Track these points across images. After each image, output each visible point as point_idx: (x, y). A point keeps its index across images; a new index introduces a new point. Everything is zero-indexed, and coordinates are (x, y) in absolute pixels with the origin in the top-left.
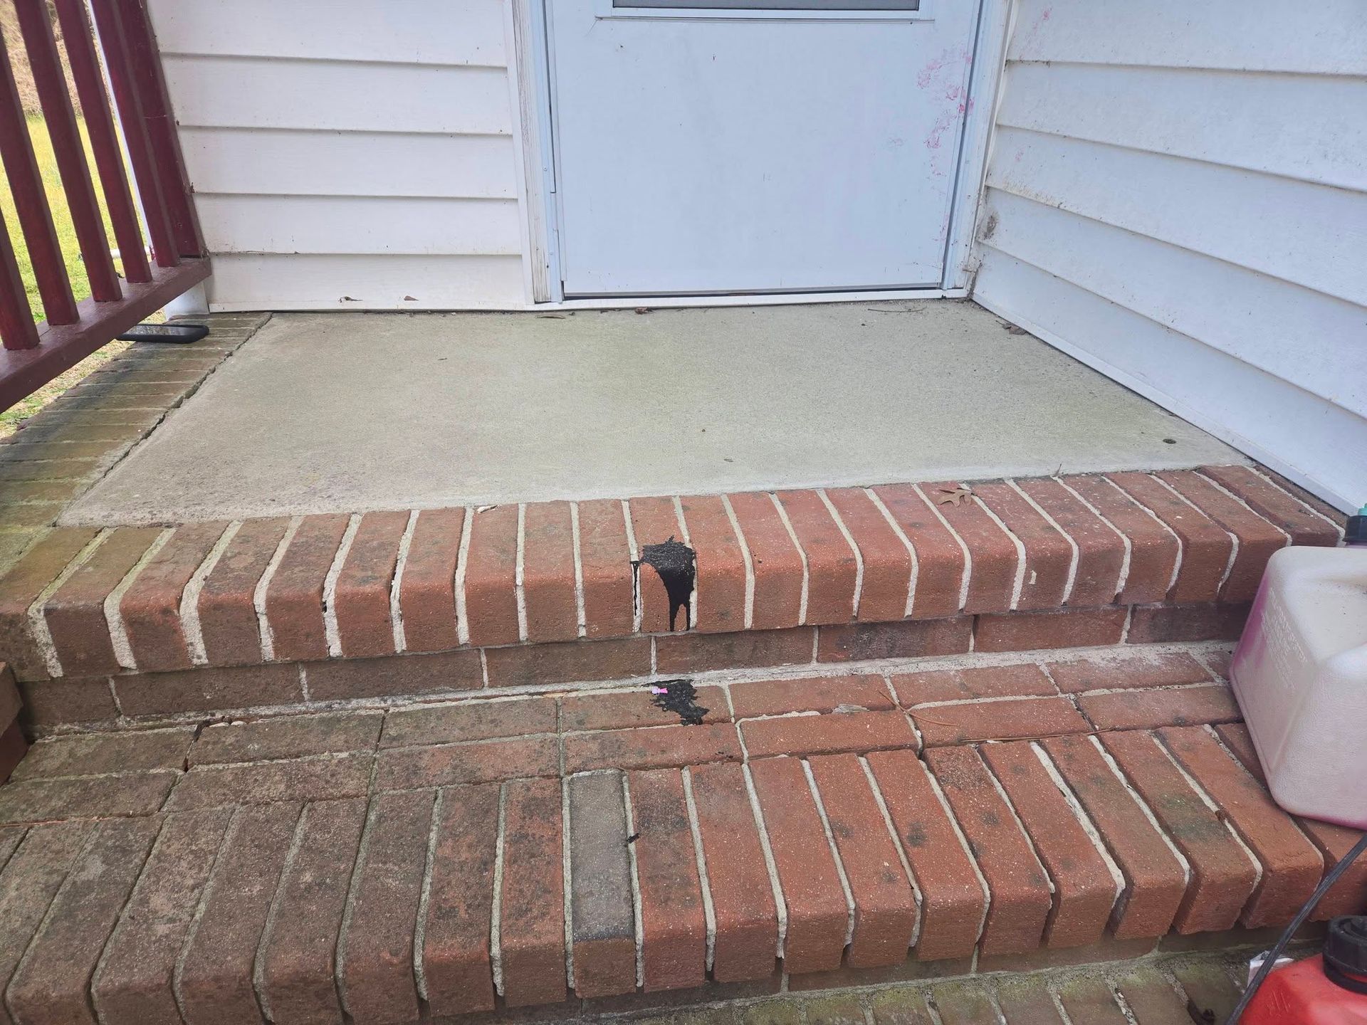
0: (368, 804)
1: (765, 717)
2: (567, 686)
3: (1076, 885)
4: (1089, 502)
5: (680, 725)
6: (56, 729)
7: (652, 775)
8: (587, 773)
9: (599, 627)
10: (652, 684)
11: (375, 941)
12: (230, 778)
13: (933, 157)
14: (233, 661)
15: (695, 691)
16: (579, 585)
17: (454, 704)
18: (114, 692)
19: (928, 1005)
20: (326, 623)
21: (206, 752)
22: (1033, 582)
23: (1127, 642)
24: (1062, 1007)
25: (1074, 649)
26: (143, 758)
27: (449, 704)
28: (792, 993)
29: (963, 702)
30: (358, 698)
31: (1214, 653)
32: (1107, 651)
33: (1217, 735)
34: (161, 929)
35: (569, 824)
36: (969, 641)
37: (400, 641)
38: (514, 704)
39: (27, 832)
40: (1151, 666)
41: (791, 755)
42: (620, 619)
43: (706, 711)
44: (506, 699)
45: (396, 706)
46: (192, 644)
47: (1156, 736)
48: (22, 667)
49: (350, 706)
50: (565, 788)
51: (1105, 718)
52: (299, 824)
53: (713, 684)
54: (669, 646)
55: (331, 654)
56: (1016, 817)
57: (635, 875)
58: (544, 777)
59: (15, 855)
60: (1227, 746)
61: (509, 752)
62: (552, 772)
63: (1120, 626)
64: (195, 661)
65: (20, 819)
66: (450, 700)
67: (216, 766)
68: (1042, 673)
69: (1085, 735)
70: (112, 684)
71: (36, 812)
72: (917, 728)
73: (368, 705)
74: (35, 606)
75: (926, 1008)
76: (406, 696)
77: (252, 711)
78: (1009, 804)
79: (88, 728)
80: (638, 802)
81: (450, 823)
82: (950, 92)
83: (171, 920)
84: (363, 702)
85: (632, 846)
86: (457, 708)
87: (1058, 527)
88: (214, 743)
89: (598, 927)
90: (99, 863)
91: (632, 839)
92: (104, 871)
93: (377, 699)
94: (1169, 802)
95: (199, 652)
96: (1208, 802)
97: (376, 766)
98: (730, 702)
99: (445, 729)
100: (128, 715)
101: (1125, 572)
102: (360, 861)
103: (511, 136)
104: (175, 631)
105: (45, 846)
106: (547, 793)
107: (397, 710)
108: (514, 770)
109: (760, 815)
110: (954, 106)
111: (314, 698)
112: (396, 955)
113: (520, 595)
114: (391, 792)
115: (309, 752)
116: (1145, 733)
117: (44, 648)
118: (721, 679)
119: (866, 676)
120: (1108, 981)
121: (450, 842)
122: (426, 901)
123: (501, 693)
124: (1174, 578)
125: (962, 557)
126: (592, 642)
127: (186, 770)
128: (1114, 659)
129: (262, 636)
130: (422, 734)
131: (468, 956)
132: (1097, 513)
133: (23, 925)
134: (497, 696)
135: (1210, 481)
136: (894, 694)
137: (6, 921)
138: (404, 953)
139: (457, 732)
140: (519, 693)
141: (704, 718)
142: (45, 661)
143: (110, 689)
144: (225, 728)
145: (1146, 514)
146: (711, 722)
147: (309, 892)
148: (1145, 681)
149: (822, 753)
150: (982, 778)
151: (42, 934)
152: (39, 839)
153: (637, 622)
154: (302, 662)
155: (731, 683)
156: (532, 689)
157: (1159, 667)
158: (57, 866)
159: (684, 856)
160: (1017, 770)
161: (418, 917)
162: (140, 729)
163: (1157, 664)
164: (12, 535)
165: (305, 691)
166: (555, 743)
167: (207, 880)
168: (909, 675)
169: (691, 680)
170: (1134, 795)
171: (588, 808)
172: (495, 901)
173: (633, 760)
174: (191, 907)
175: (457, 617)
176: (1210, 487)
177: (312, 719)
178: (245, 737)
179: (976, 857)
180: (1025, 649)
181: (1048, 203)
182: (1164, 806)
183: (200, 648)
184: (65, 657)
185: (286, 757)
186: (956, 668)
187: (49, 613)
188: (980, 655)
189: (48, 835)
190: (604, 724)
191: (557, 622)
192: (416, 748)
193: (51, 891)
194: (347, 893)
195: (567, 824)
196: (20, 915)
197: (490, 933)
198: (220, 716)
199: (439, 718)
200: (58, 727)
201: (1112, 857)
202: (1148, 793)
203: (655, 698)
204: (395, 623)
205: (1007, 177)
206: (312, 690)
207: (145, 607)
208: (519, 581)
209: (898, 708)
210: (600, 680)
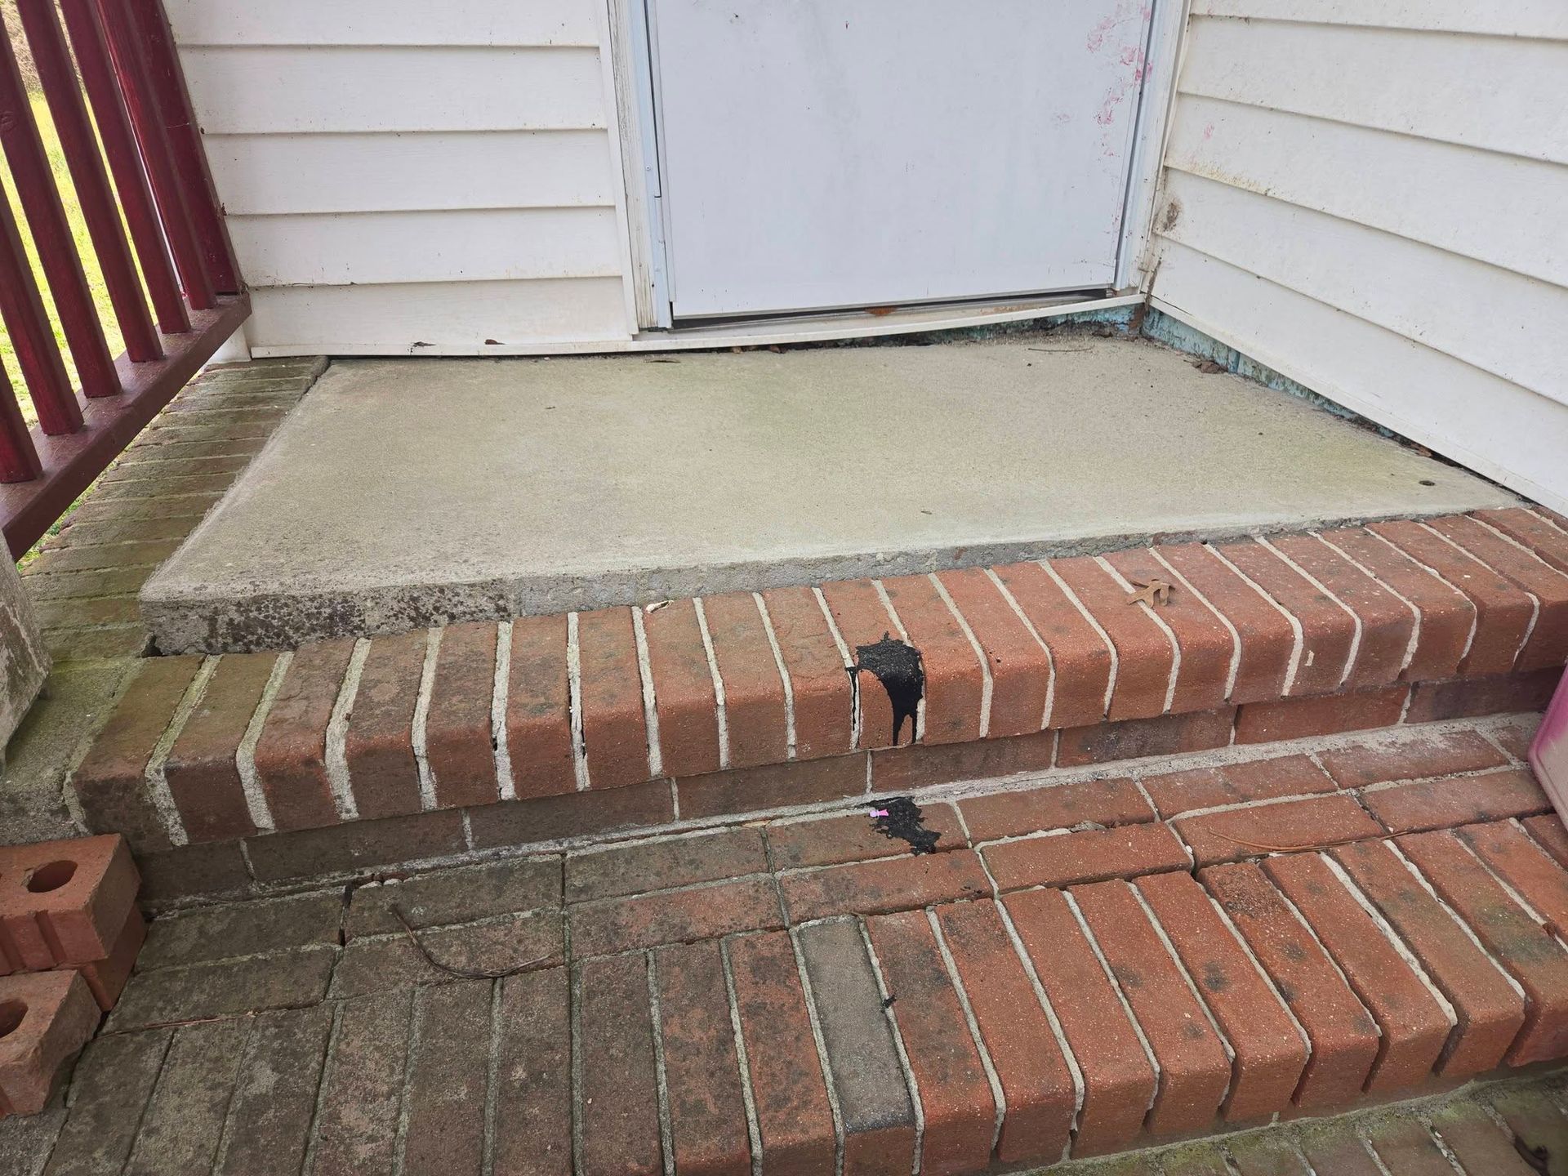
0: (570, 974)
1: (1006, 840)
2: (769, 813)
3: (1407, 1026)
4: (1358, 561)
5: (910, 855)
6: (177, 903)
7: (894, 920)
8: (817, 922)
9: (811, 746)
10: (867, 804)
11: (618, 1149)
12: (399, 952)
13: (1105, 135)
14: (387, 813)
15: (920, 811)
16: (789, 700)
17: (641, 842)
18: (246, 855)
19: (1226, 1163)
20: (498, 763)
21: (363, 921)
22: (1309, 663)
23: (1405, 721)
24: (1375, 1153)
25: (1346, 733)
26: (289, 932)
27: (635, 843)
28: (1074, 1162)
29: (1232, 807)
30: (530, 842)
31: (1503, 729)
32: (1383, 733)
33: (1525, 830)
34: (363, 1151)
35: (809, 987)
36: (1229, 733)
37: (582, 776)
38: (712, 838)
39: (172, 1037)
40: (1438, 750)
41: (1048, 886)
42: (836, 735)
43: (937, 836)
44: (701, 833)
45: (573, 848)
46: (339, 797)
47: (1460, 837)
48: (140, 837)
49: (520, 852)
50: (795, 942)
51: (1399, 819)
52: (494, 1006)
53: (939, 801)
54: (888, 761)
55: (503, 797)
56: (1322, 947)
57: (901, 1048)
58: (766, 929)
59: (165, 1066)
60: (1538, 843)
61: (719, 899)
62: (775, 922)
63: (1399, 704)
64: (344, 816)
65: (159, 1020)
66: (635, 838)
67: (378, 937)
68: (1314, 765)
69: (1379, 840)
70: (244, 846)
71: (177, 1010)
72: (1186, 843)
73: (541, 849)
74: (152, 765)
75: (1224, 1166)
76: (585, 837)
77: (406, 865)
78: (1311, 932)
79: (215, 898)
80: (885, 956)
81: (671, 994)
82: (1125, 55)
83: (372, 1139)
84: (535, 846)
85: (890, 1012)
86: (645, 846)
87: (1332, 596)
88: (370, 909)
89: (872, 1114)
90: (269, 1072)
91: (888, 1003)
92: (276, 1082)
93: (551, 842)
94: (1490, 917)
95: (348, 805)
96: (1533, 915)
97: (567, 926)
98: (962, 822)
99: (638, 876)
100: (263, 881)
101: (1413, 646)
102: (576, 1048)
103: (605, 131)
104: (321, 784)
105: (198, 1054)
106: (777, 950)
107: (576, 854)
108: (731, 923)
109: (1030, 963)
110: (1129, 72)
111: (479, 846)
112: (646, 1164)
113: (721, 716)
114: (593, 959)
115: (485, 914)
116: (1447, 834)
117: (166, 814)
118: (946, 794)
119: (1113, 781)
120: (1421, 1119)
121: (676, 1020)
122: (664, 1094)
123: (694, 826)
124: (1467, 649)
125: (1231, 641)
126: (801, 762)
127: (343, 943)
128: (1393, 743)
129: (423, 782)
130: (613, 883)
131: (728, 1159)
132: (1371, 575)
133: (197, 1155)
134: (688, 830)
135: (1489, 527)
136: (1150, 801)
137: (176, 1152)
138: (654, 1161)
139: (652, 878)
140: (715, 825)
141: (937, 844)
142: (167, 829)
143: (241, 852)
144: (378, 888)
145: (1428, 574)
146: (948, 850)
147: (526, 1092)
148: (1432, 768)
149: (1085, 881)
150: (1275, 902)
151: (221, 1166)
152: (189, 1045)
153: (855, 736)
154: (467, 808)
155: (959, 798)
156: (729, 819)
157: (1445, 750)
158: (219, 1078)
159: (952, 1021)
160: (1312, 889)
161: (661, 1115)
162: (277, 895)
163: (1444, 747)
164: (97, 671)
165: (469, 839)
166: (771, 886)
167: (402, 1083)
168: (1163, 777)
169: (912, 798)
170: (1448, 910)
171: (828, 967)
172: (745, 1089)
173: (867, 903)
174: (391, 1119)
175: (648, 745)
176: (1491, 536)
177: (480, 871)
178: (405, 899)
179: (1287, 1000)
180: (1292, 737)
181: (1250, 189)
182: (1486, 923)
183: (349, 801)
184: (191, 822)
185: (458, 922)
186: (1215, 765)
187: (171, 773)
188: (1241, 747)
189: (198, 1037)
190: (823, 859)
191: (764, 744)
192: (611, 903)
193: (221, 1110)
194: (571, 1090)
195: (807, 988)
196: (190, 1143)
197: (748, 1129)
198: (369, 874)
199: (628, 862)
200: (180, 899)
201: (1439, 988)
202: (1467, 909)
203: (875, 822)
204: (577, 757)
205: (1193, 157)
206: (477, 838)
207: (285, 759)
208: (720, 700)
209: (1158, 819)
210: (807, 803)
